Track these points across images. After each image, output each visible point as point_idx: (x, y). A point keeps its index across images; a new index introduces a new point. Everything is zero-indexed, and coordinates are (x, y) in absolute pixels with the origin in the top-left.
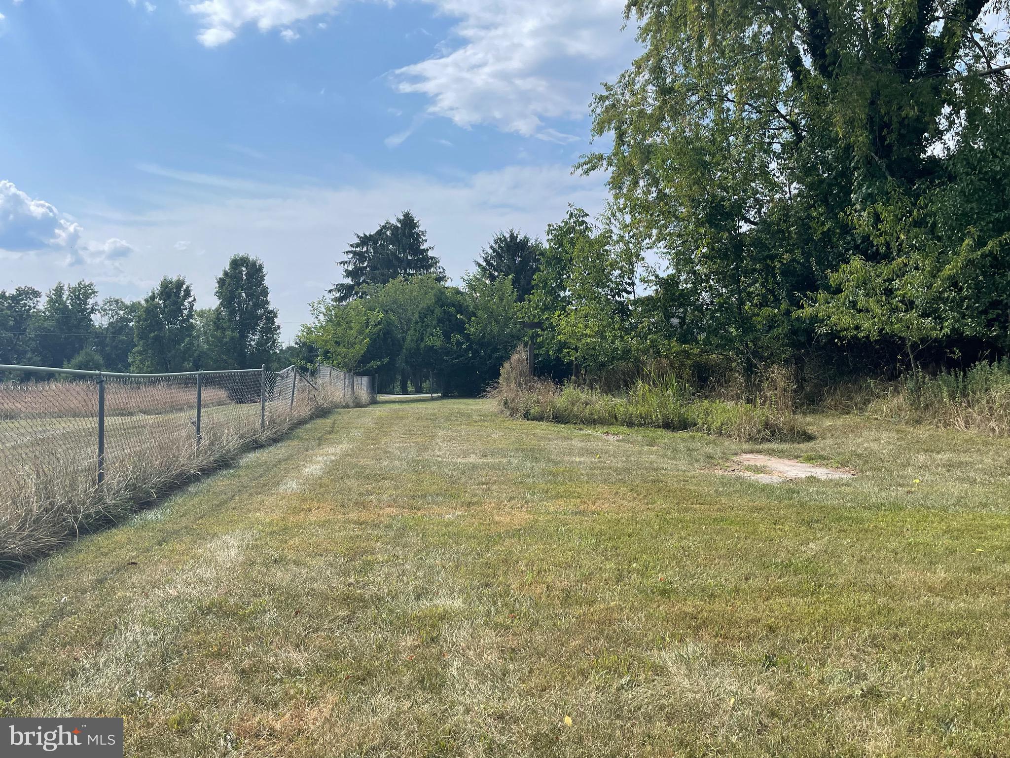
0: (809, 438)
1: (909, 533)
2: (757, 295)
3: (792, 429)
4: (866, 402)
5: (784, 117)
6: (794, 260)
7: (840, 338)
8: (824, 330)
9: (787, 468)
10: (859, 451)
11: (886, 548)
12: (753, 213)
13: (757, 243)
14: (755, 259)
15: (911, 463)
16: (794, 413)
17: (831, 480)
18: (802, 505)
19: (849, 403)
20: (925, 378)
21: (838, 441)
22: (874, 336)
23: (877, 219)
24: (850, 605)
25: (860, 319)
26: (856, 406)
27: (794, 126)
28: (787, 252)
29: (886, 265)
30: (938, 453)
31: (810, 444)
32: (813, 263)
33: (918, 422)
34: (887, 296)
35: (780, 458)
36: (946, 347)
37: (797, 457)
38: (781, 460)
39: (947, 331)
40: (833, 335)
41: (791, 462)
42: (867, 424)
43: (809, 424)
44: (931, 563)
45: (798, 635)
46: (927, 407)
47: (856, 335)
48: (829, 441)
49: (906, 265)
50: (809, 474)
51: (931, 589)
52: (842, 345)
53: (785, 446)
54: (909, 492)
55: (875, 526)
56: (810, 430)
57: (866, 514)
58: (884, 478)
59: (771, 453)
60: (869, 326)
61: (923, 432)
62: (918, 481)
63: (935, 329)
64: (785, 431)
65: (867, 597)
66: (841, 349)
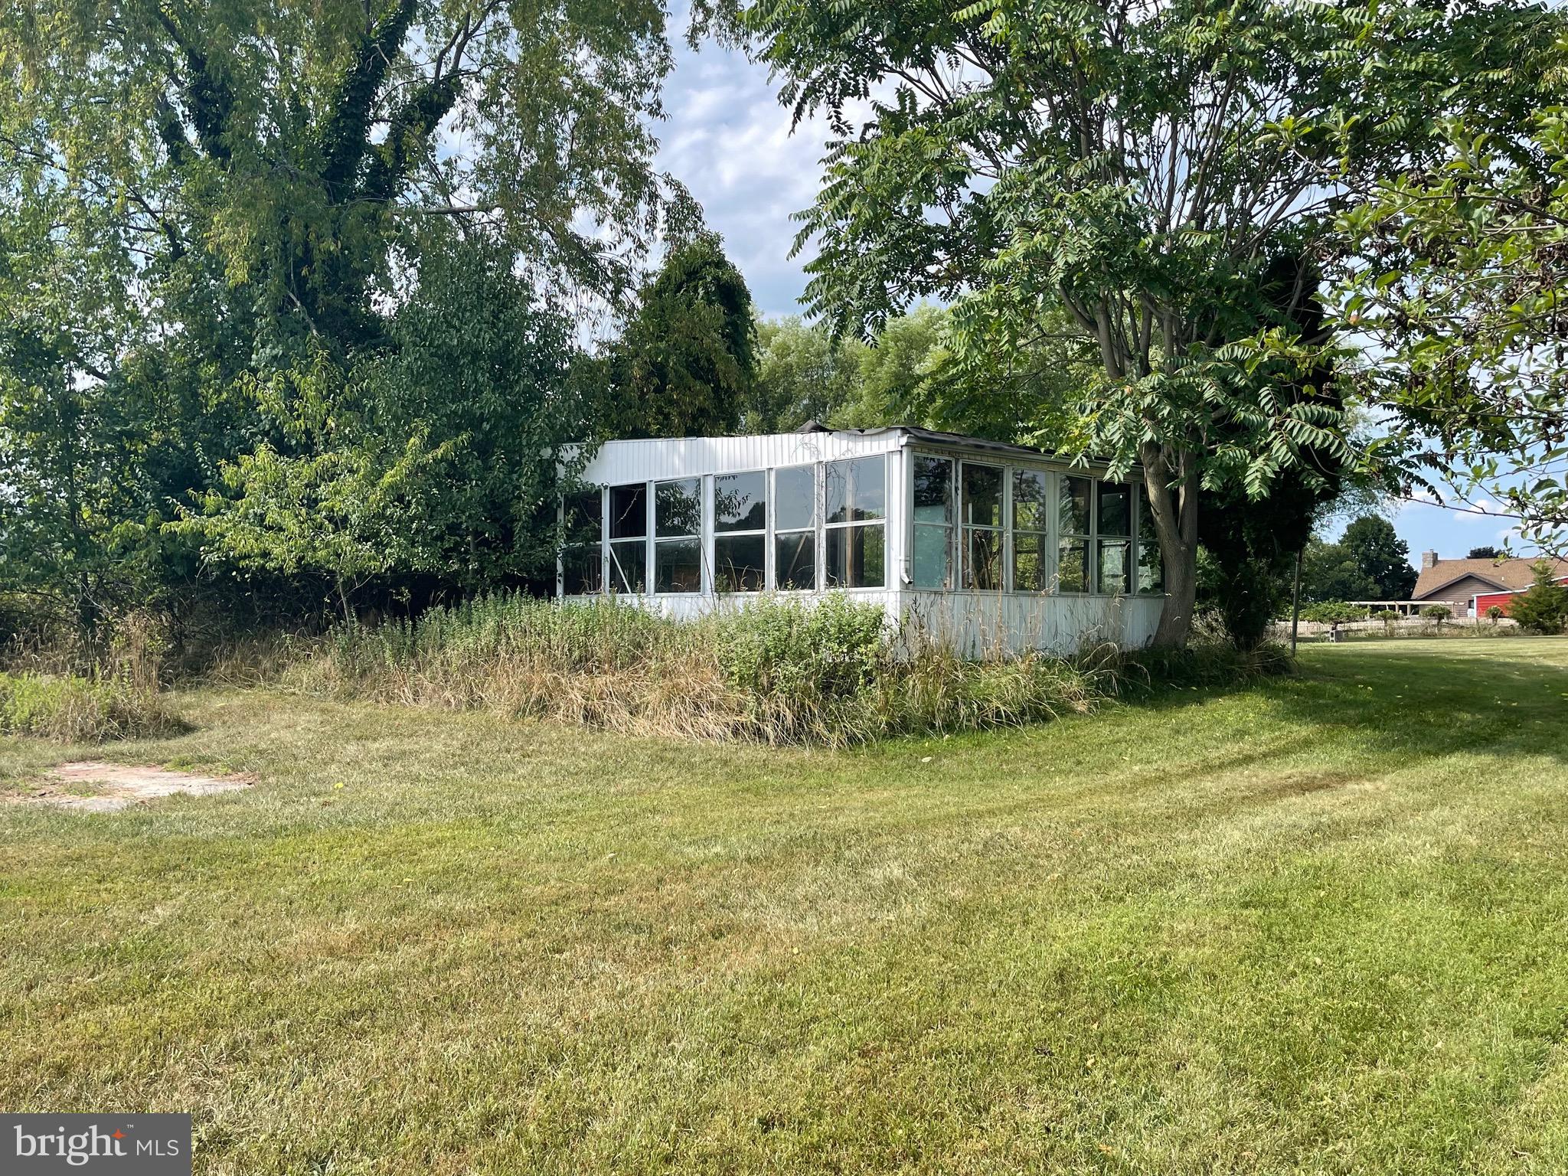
0: (186, 729)
1: (315, 867)
2: (105, 496)
3: (157, 717)
4: (280, 668)
5: (152, 213)
6: (166, 442)
7: (238, 570)
8: (214, 557)
9: (141, 782)
10: (263, 746)
11: (278, 896)
12: (101, 359)
13: (104, 408)
14: (100, 436)
15: (337, 757)
16: (163, 689)
17: (210, 796)
18: (154, 844)
19: (253, 670)
20: (360, 631)
21: (233, 731)
22: (290, 568)
23: (292, 392)
24: (204, 1000)
25: (269, 541)
26: (264, 675)
27: (170, 230)
28: (157, 429)
29: (307, 461)
30: (375, 740)
31: (186, 740)
32: (199, 450)
33: (351, 696)
34: (309, 507)
35: (133, 765)
36: (391, 586)
37: (163, 762)
38: (134, 770)
39: (391, 562)
40: (228, 565)
41: (151, 772)
42: (279, 703)
43: (188, 707)
44: (339, 909)
45: (106, 1071)
46: (363, 674)
47: (263, 566)
48: (218, 733)
49: (335, 465)
50: (174, 790)
51: (332, 952)
52: (244, 580)
53: (144, 745)
54: (325, 804)
55: (268, 864)
56: (188, 716)
57: (257, 846)
58: (293, 786)
59: (116, 758)
60: (283, 554)
61: (358, 711)
62: (341, 785)
63: (375, 559)
64: (145, 721)
65: (233, 982)
66: (241, 587)
